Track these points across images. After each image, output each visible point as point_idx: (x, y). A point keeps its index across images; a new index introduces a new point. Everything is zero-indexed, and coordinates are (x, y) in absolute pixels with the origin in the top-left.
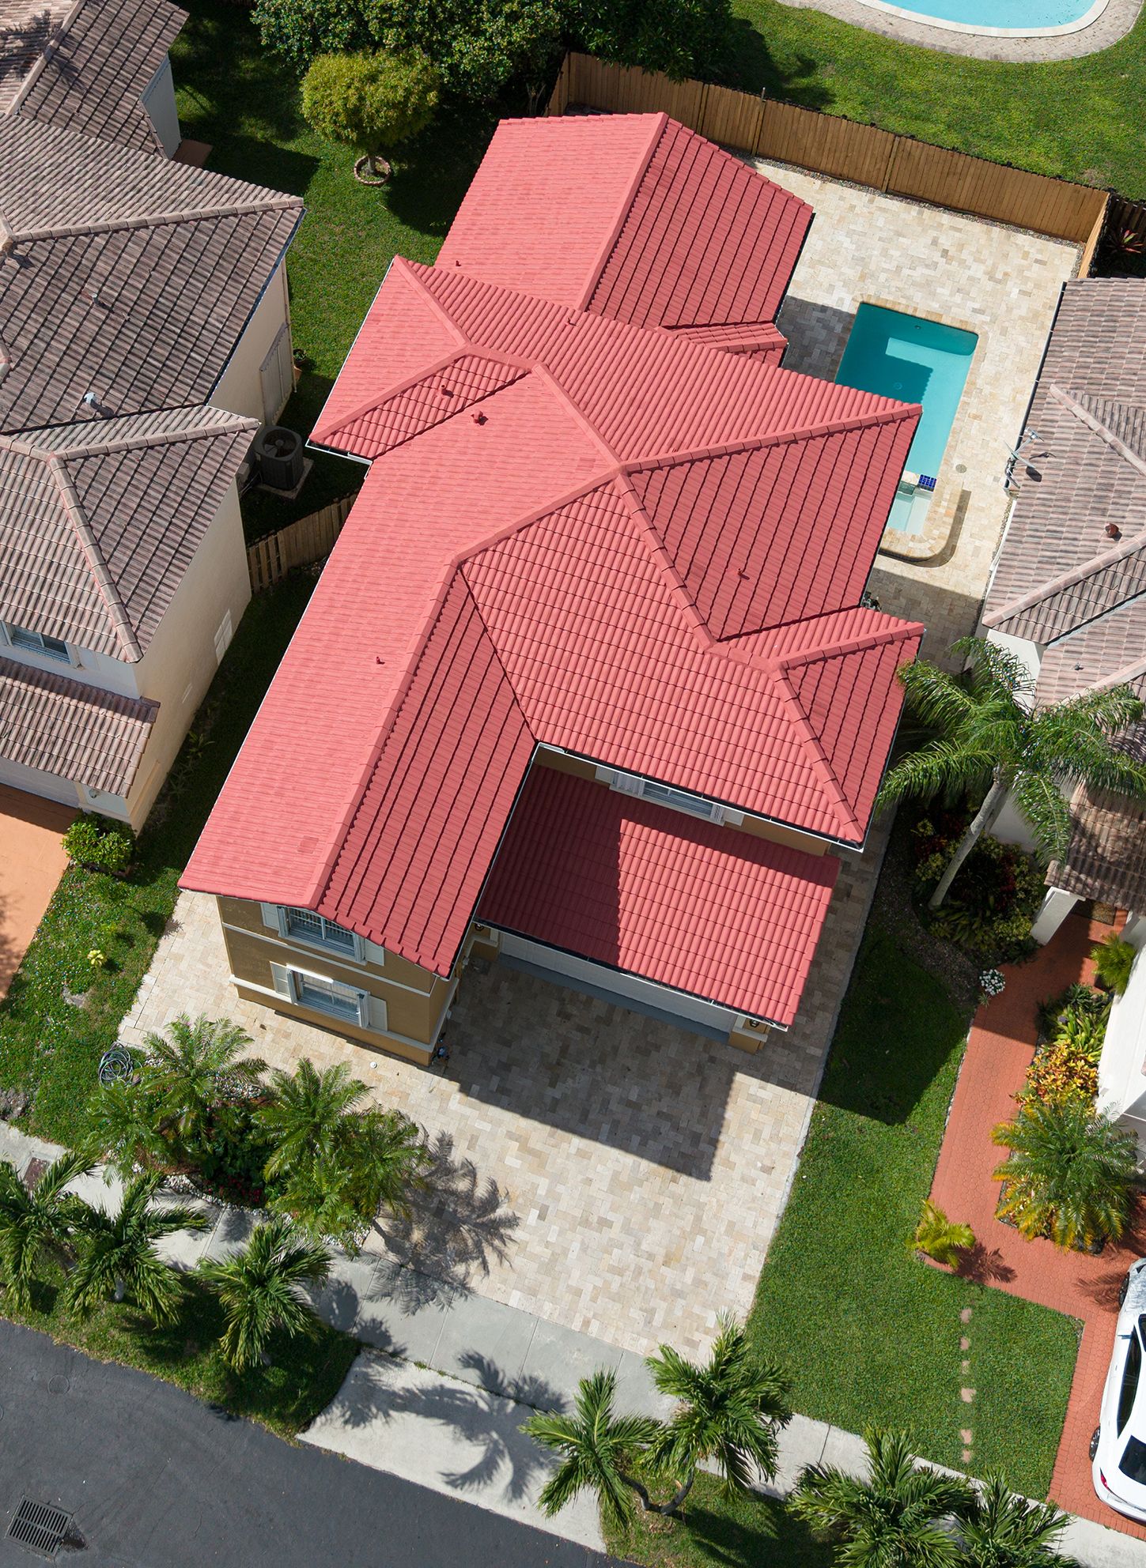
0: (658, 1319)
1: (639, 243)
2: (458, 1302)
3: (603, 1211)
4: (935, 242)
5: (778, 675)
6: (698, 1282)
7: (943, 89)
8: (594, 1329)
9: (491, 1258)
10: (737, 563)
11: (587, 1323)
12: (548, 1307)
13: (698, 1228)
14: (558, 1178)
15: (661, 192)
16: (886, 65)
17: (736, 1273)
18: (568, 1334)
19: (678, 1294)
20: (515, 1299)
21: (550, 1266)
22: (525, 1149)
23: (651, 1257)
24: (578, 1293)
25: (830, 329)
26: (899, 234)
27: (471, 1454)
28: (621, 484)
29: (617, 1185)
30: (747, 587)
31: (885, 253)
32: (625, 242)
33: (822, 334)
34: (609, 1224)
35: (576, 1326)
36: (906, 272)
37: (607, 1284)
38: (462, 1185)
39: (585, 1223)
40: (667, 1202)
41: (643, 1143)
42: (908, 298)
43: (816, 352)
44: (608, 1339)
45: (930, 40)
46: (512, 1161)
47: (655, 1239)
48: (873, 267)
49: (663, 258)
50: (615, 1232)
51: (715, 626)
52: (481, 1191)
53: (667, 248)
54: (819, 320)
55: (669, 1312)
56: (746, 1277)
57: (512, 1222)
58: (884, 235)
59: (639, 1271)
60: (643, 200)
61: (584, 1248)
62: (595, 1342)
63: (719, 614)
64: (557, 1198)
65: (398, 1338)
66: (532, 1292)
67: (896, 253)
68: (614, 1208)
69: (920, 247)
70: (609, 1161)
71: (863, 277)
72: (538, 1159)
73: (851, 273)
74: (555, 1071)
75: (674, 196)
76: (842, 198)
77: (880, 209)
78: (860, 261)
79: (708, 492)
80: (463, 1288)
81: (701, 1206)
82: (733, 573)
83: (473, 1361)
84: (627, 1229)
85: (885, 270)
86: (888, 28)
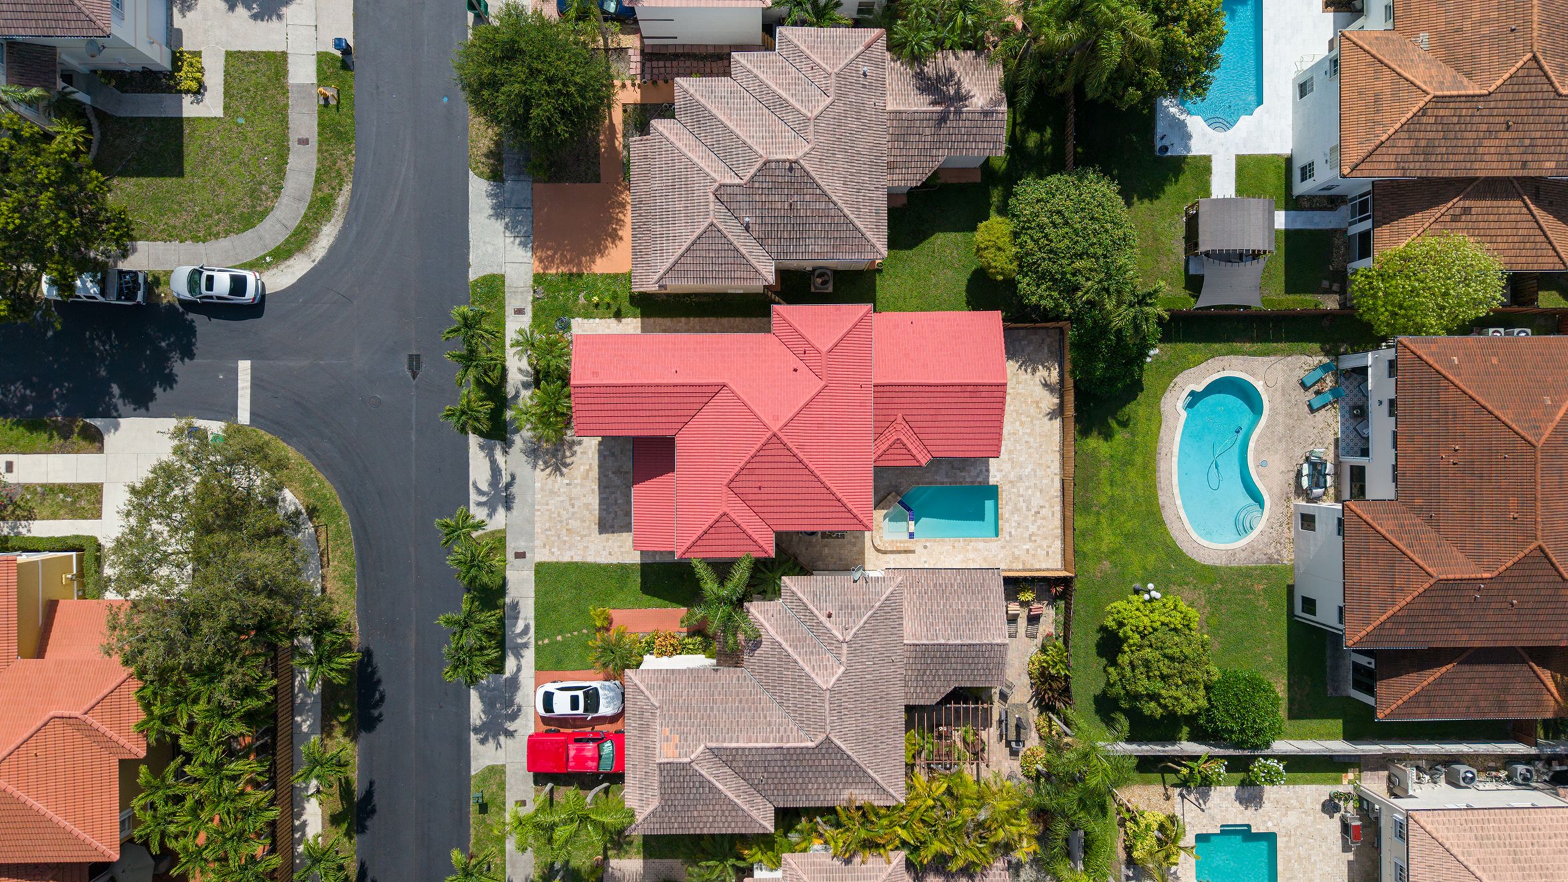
0: (548, 533)
1: (936, 394)
2: (530, 466)
3: (577, 504)
4: (1042, 507)
5: (721, 512)
6: (565, 542)
7: (1133, 488)
8: (538, 513)
9: (548, 471)
10: (764, 484)
11: (539, 510)
12: (539, 496)
13: (582, 537)
14: (582, 486)
15: (967, 394)
16: (1138, 459)
17: (572, 553)
18: (533, 505)
19: (559, 536)
20: (538, 485)
21: (552, 493)
22: (588, 471)
23: (567, 524)
24: (547, 505)
25: (978, 476)
26: (1041, 491)
27: (484, 487)
28: (769, 434)
29: (587, 506)
30: (757, 491)
31: (1028, 488)
32: (933, 389)
33: (974, 473)
34: (573, 507)
35: (537, 507)
36: (1021, 499)
37: (554, 513)
38: (568, 454)
39: (571, 499)
40: (587, 524)
41: (604, 510)
42: (1007, 504)
43: (964, 474)
44: (536, 519)
45: (1162, 476)
46: (582, 468)
47: (574, 524)
48: (1018, 484)
49: (935, 406)
50: (571, 510)
51: (733, 485)
52: (568, 461)
53: (941, 406)
54: (981, 471)
55: (552, 536)
56: (572, 557)
57: (562, 475)
58: (1038, 485)
59: (561, 522)
60: (958, 389)
61: (562, 502)
62: (534, 515)
63: (738, 484)
64: (575, 487)
65: (511, 451)
66: (542, 490)
67: (1030, 492)
68: (579, 507)
69: (1037, 501)
70: (594, 501)
71: (1011, 482)
72: (586, 477)
73: (1012, 476)
74: (617, 472)
75: (969, 400)
76: (1052, 461)
77: (1052, 480)
78: (1020, 478)
79: (788, 465)
80: (535, 467)
81: (590, 535)
82: (759, 484)
83: (513, 477)
84: (574, 513)
85: (1018, 490)
86: (1163, 454)
